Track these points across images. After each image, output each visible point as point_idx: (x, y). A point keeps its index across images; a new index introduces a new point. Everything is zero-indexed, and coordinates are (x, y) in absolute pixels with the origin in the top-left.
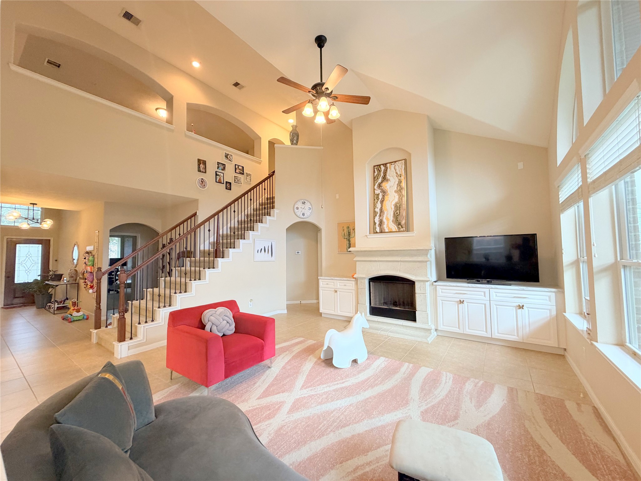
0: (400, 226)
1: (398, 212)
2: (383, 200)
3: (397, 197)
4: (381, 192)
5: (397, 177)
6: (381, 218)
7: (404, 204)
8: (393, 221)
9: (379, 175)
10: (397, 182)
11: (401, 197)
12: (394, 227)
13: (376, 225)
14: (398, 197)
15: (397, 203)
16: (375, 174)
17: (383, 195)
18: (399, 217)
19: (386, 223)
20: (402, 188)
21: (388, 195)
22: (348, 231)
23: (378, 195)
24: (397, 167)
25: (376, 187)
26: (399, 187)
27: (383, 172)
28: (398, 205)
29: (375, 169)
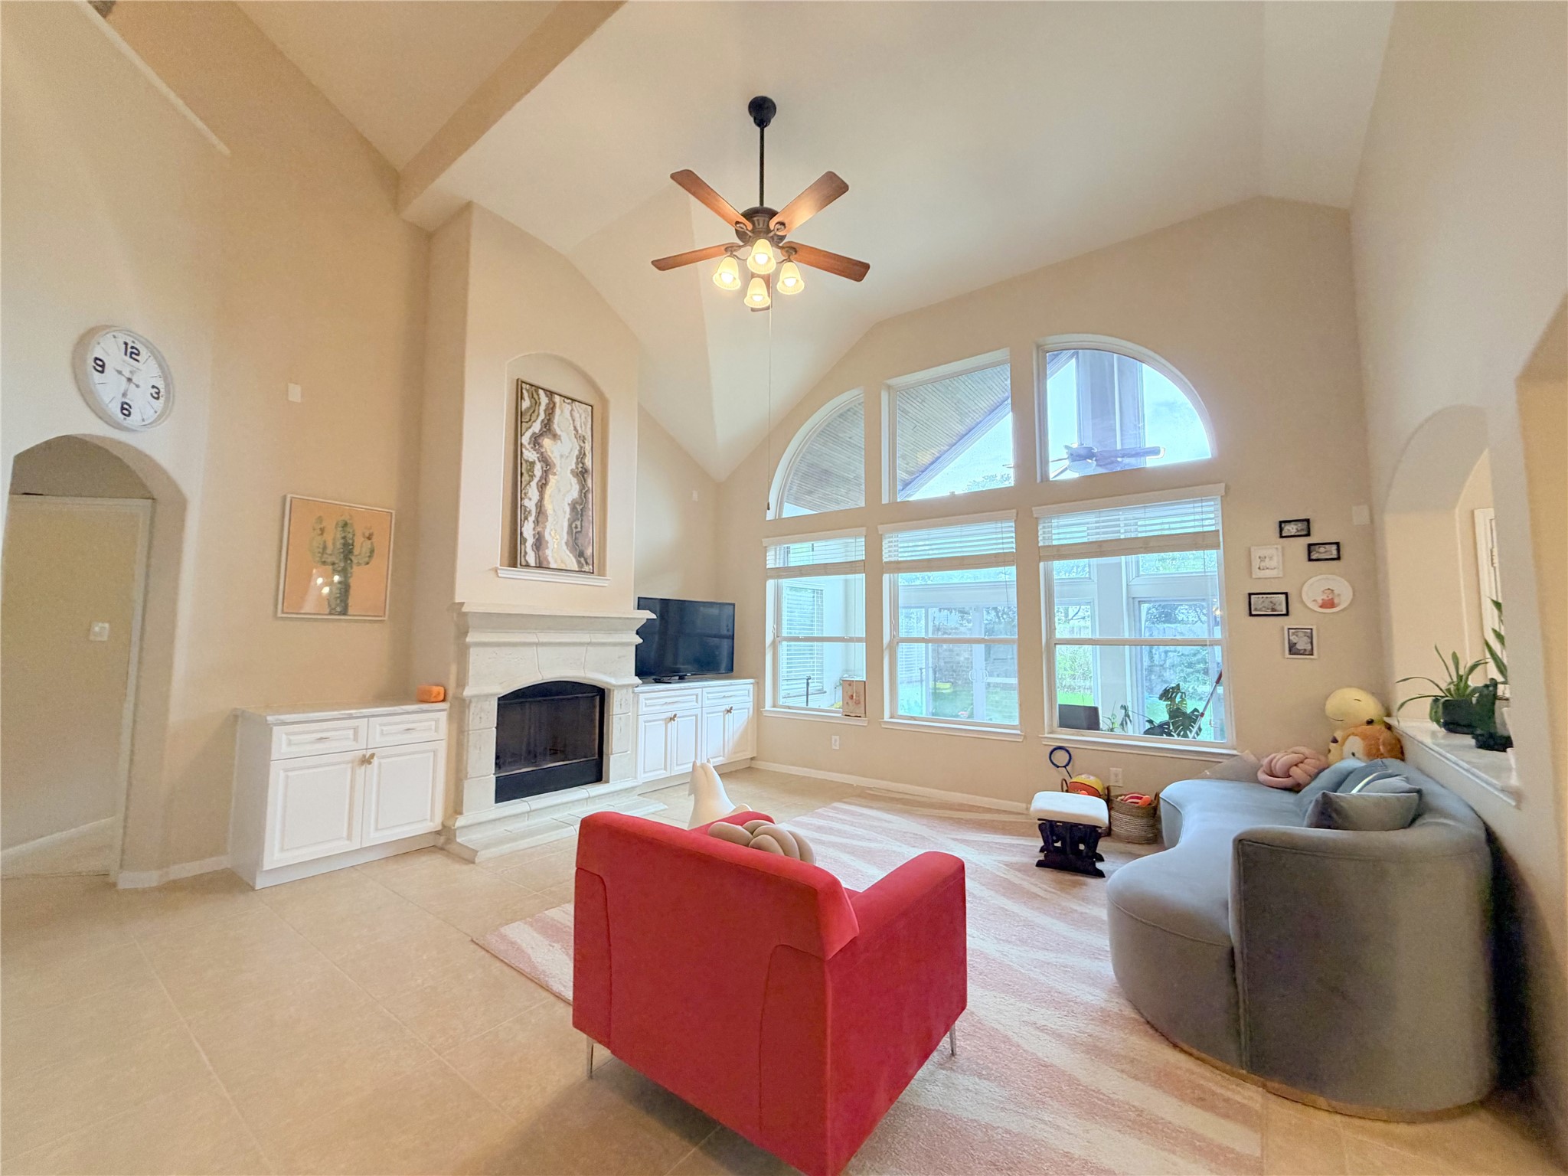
1: (578, 523)
3: (576, 488)
4: (539, 461)
5: (576, 437)
6: (539, 529)
7: (590, 509)
8: (567, 544)
9: (532, 409)
10: (576, 452)
12: (572, 563)
13: (527, 544)
14: (579, 487)
15: (577, 503)
16: (523, 406)
17: (545, 471)
18: (580, 537)
19: (551, 547)
20: (586, 471)
21: (555, 473)
22: (344, 538)
23: (532, 464)
24: (576, 415)
25: (525, 439)
26: (581, 465)
27: (545, 411)
28: (579, 508)
29: (524, 391)
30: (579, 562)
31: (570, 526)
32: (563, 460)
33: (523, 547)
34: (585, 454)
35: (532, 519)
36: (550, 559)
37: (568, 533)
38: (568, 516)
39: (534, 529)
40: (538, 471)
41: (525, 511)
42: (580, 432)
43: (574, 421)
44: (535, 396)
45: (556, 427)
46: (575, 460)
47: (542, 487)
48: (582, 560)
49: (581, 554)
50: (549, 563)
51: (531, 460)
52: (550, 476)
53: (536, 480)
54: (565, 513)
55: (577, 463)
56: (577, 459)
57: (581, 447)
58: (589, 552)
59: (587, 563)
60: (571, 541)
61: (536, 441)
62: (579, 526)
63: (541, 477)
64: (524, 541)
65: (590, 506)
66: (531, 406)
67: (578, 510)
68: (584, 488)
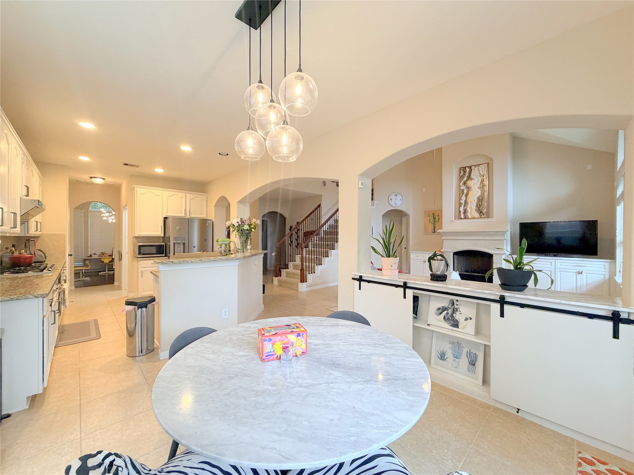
0: (482, 214)
1: (480, 203)
2: (467, 194)
4: (466, 188)
5: (480, 176)
6: (465, 208)
7: (485, 197)
8: (475, 210)
9: (464, 174)
10: (480, 181)
11: (483, 192)
12: (477, 215)
13: (461, 213)
14: (480, 192)
15: (480, 197)
16: (461, 174)
17: (468, 191)
18: (481, 207)
19: (469, 212)
20: (484, 185)
21: (471, 190)
22: (433, 217)
23: (464, 190)
24: (481, 169)
25: (461, 184)
26: (482, 184)
27: (468, 173)
31: (477, 204)
32: (475, 185)
34: (484, 180)
35: (463, 205)
36: (469, 215)
37: (476, 207)
42: (482, 174)
43: (479, 171)
46: (479, 183)
47: (466, 196)
49: (481, 212)
53: (464, 194)
54: (475, 201)
57: (482, 178)
63: (466, 193)
67: (480, 199)
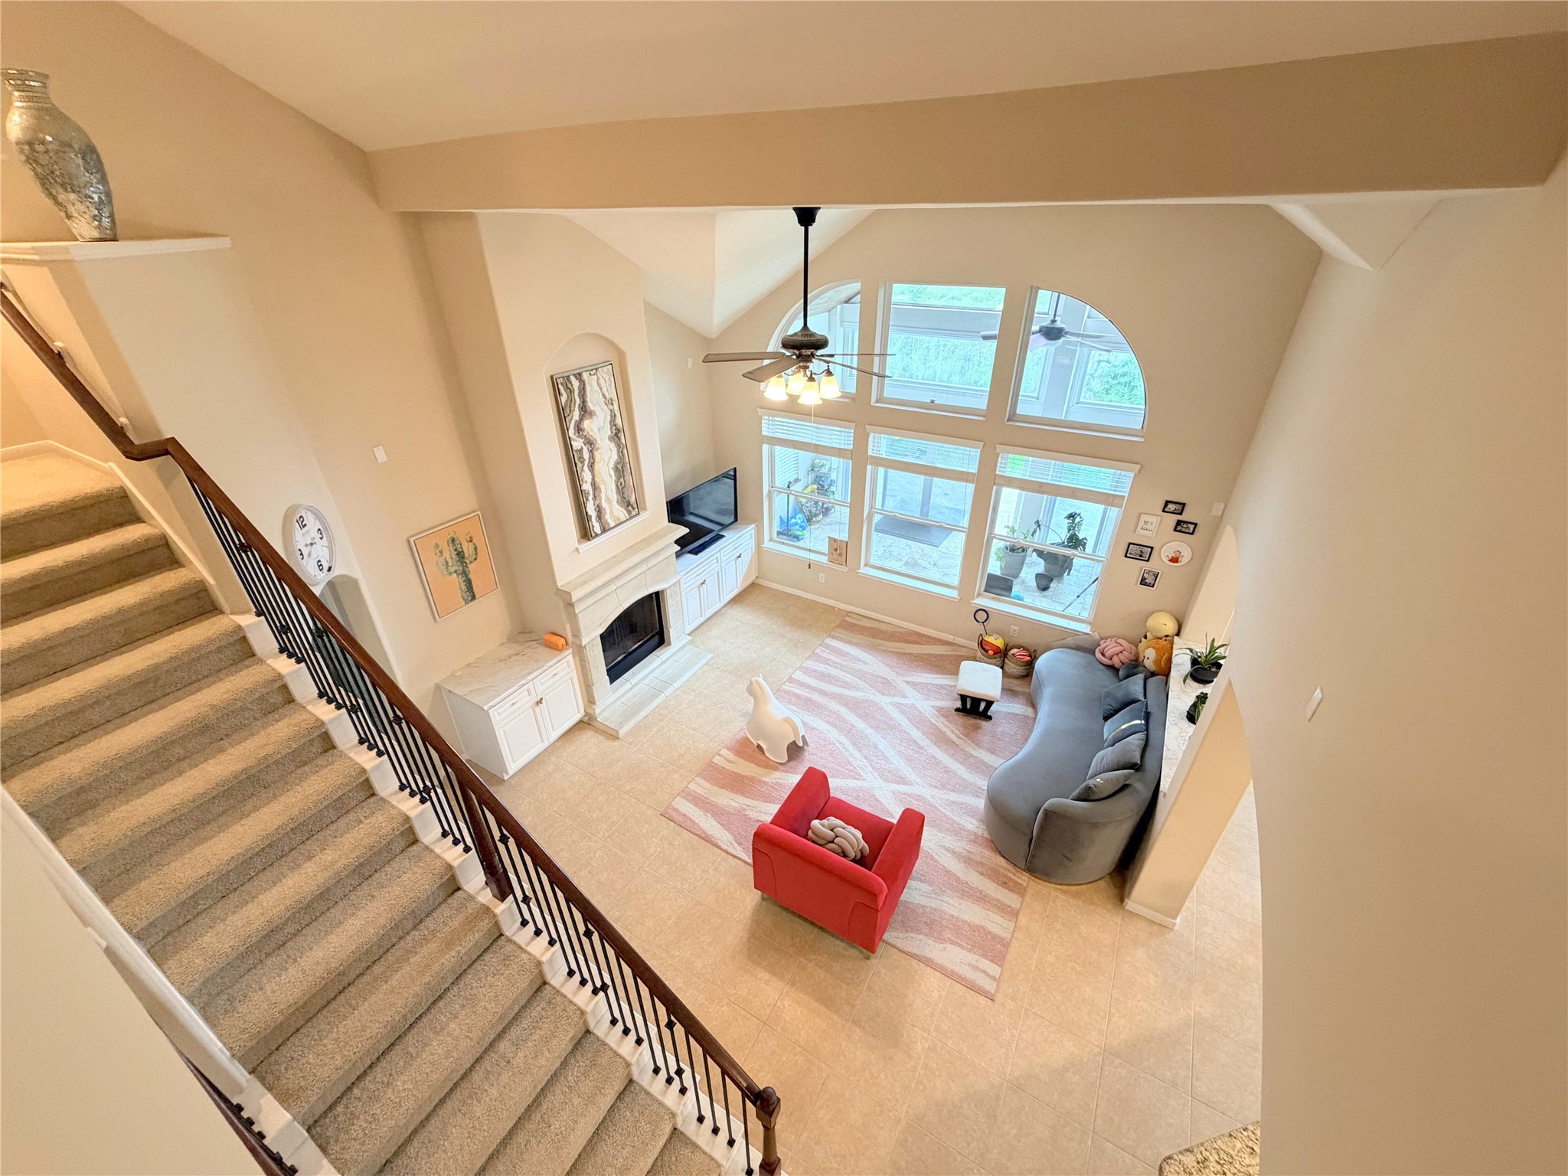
1: (622, 480)
2: (592, 460)
3: (615, 450)
4: (585, 445)
5: (606, 404)
6: (597, 502)
7: (627, 463)
9: (571, 400)
10: (609, 418)
11: (621, 450)
12: (622, 513)
13: (592, 520)
15: (618, 464)
16: (564, 400)
17: (591, 452)
18: (625, 490)
19: (608, 511)
20: (619, 431)
21: (598, 449)
22: (456, 550)
23: (581, 451)
24: (602, 381)
25: (571, 433)
26: (614, 427)
27: (579, 395)
28: (620, 467)
29: (560, 386)
30: (629, 512)
31: (617, 486)
32: (601, 432)
33: (590, 523)
34: (615, 415)
35: (591, 497)
36: (610, 521)
37: (617, 493)
38: (614, 478)
39: (594, 505)
40: (586, 455)
41: (585, 494)
42: (608, 396)
43: (601, 389)
44: (569, 386)
45: (590, 405)
46: (609, 426)
47: (591, 467)
48: (630, 508)
49: (629, 504)
50: (609, 525)
51: (579, 448)
52: (595, 453)
53: (586, 463)
54: (611, 477)
55: (611, 428)
56: (610, 423)
57: (611, 410)
58: (633, 499)
59: (633, 508)
60: (619, 498)
61: (579, 429)
62: (623, 482)
63: (589, 458)
64: (589, 518)
65: (627, 461)
66: (568, 398)
67: (620, 470)
68: (620, 447)
